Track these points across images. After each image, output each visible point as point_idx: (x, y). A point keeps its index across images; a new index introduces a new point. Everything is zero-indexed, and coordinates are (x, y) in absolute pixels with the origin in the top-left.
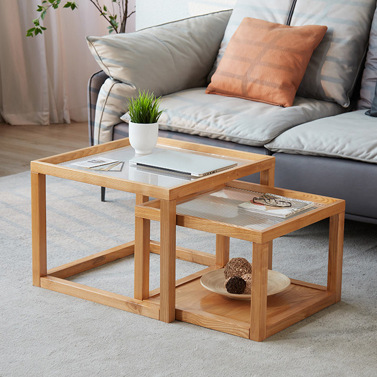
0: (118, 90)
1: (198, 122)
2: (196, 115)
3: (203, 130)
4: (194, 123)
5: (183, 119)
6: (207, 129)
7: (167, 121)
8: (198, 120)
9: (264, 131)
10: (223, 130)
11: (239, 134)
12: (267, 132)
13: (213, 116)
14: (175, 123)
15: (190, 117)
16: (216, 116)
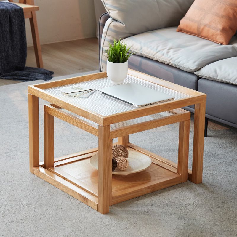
0: (114, 26)
1: (157, 52)
2: (158, 47)
3: (160, 57)
4: (155, 52)
5: (149, 49)
6: (162, 57)
7: (140, 50)
8: (158, 50)
9: (195, 62)
10: (171, 59)
11: (180, 63)
12: (196, 63)
13: (167, 49)
14: (144, 52)
15: (153, 48)
16: (169, 49)
